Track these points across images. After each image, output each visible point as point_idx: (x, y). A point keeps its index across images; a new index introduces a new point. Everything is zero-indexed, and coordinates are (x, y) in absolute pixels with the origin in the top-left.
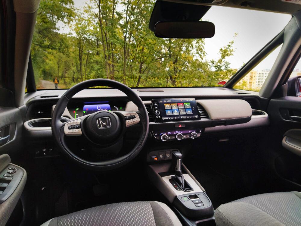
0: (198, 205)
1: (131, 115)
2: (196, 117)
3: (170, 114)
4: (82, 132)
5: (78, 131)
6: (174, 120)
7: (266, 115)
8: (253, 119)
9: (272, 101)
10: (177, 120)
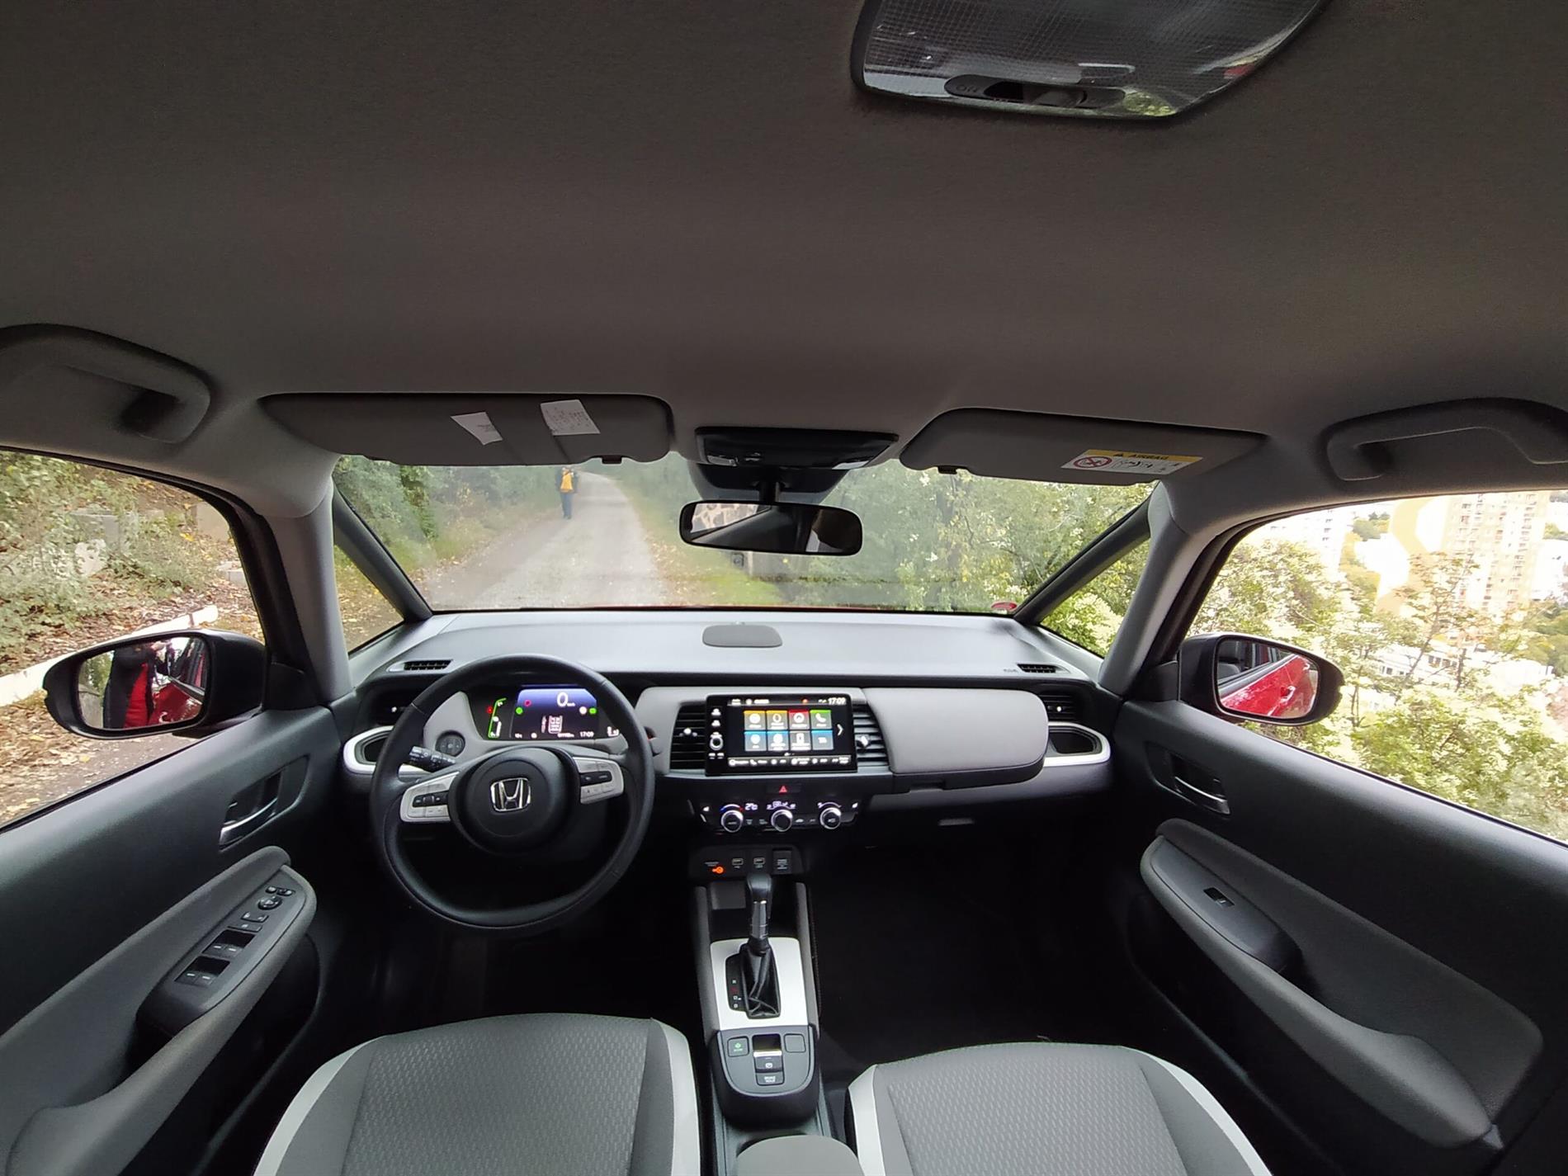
0: (766, 1078)
1: (601, 770)
2: (844, 760)
3: (756, 748)
4: (450, 815)
5: (439, 813)
6: (768, 769)
7: (1104, 754)
8: (1046, 767)
9: (1130, 710)
10: (780, 769)
